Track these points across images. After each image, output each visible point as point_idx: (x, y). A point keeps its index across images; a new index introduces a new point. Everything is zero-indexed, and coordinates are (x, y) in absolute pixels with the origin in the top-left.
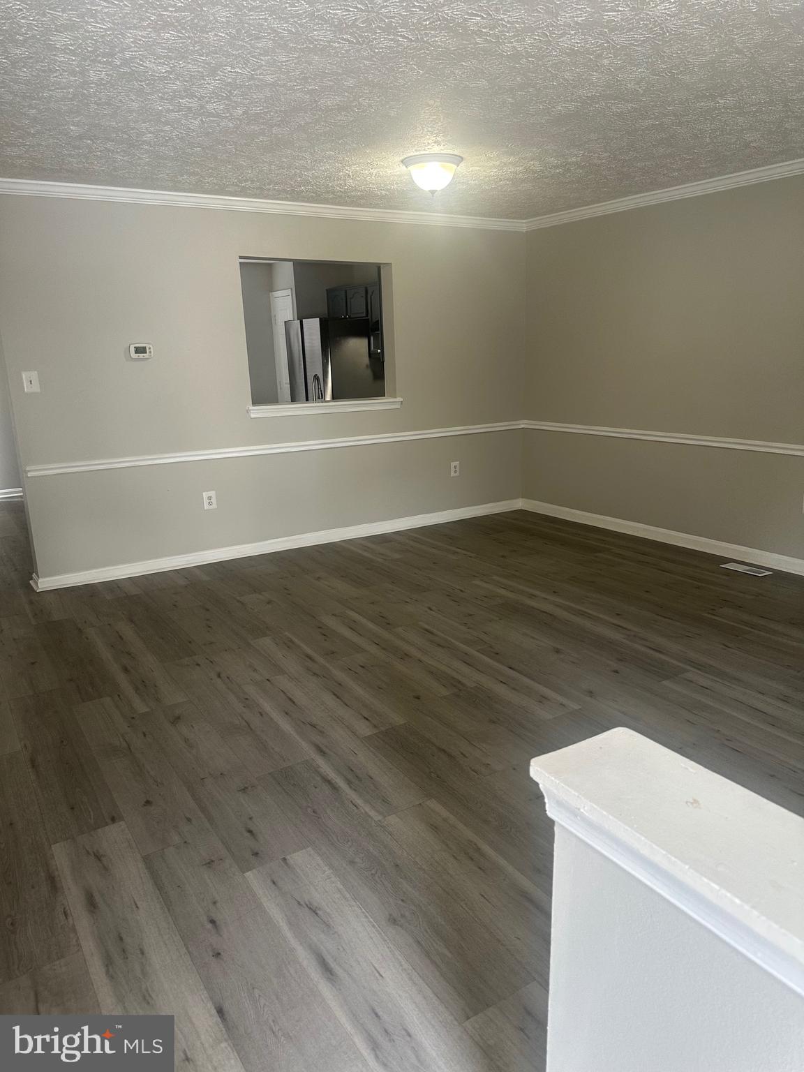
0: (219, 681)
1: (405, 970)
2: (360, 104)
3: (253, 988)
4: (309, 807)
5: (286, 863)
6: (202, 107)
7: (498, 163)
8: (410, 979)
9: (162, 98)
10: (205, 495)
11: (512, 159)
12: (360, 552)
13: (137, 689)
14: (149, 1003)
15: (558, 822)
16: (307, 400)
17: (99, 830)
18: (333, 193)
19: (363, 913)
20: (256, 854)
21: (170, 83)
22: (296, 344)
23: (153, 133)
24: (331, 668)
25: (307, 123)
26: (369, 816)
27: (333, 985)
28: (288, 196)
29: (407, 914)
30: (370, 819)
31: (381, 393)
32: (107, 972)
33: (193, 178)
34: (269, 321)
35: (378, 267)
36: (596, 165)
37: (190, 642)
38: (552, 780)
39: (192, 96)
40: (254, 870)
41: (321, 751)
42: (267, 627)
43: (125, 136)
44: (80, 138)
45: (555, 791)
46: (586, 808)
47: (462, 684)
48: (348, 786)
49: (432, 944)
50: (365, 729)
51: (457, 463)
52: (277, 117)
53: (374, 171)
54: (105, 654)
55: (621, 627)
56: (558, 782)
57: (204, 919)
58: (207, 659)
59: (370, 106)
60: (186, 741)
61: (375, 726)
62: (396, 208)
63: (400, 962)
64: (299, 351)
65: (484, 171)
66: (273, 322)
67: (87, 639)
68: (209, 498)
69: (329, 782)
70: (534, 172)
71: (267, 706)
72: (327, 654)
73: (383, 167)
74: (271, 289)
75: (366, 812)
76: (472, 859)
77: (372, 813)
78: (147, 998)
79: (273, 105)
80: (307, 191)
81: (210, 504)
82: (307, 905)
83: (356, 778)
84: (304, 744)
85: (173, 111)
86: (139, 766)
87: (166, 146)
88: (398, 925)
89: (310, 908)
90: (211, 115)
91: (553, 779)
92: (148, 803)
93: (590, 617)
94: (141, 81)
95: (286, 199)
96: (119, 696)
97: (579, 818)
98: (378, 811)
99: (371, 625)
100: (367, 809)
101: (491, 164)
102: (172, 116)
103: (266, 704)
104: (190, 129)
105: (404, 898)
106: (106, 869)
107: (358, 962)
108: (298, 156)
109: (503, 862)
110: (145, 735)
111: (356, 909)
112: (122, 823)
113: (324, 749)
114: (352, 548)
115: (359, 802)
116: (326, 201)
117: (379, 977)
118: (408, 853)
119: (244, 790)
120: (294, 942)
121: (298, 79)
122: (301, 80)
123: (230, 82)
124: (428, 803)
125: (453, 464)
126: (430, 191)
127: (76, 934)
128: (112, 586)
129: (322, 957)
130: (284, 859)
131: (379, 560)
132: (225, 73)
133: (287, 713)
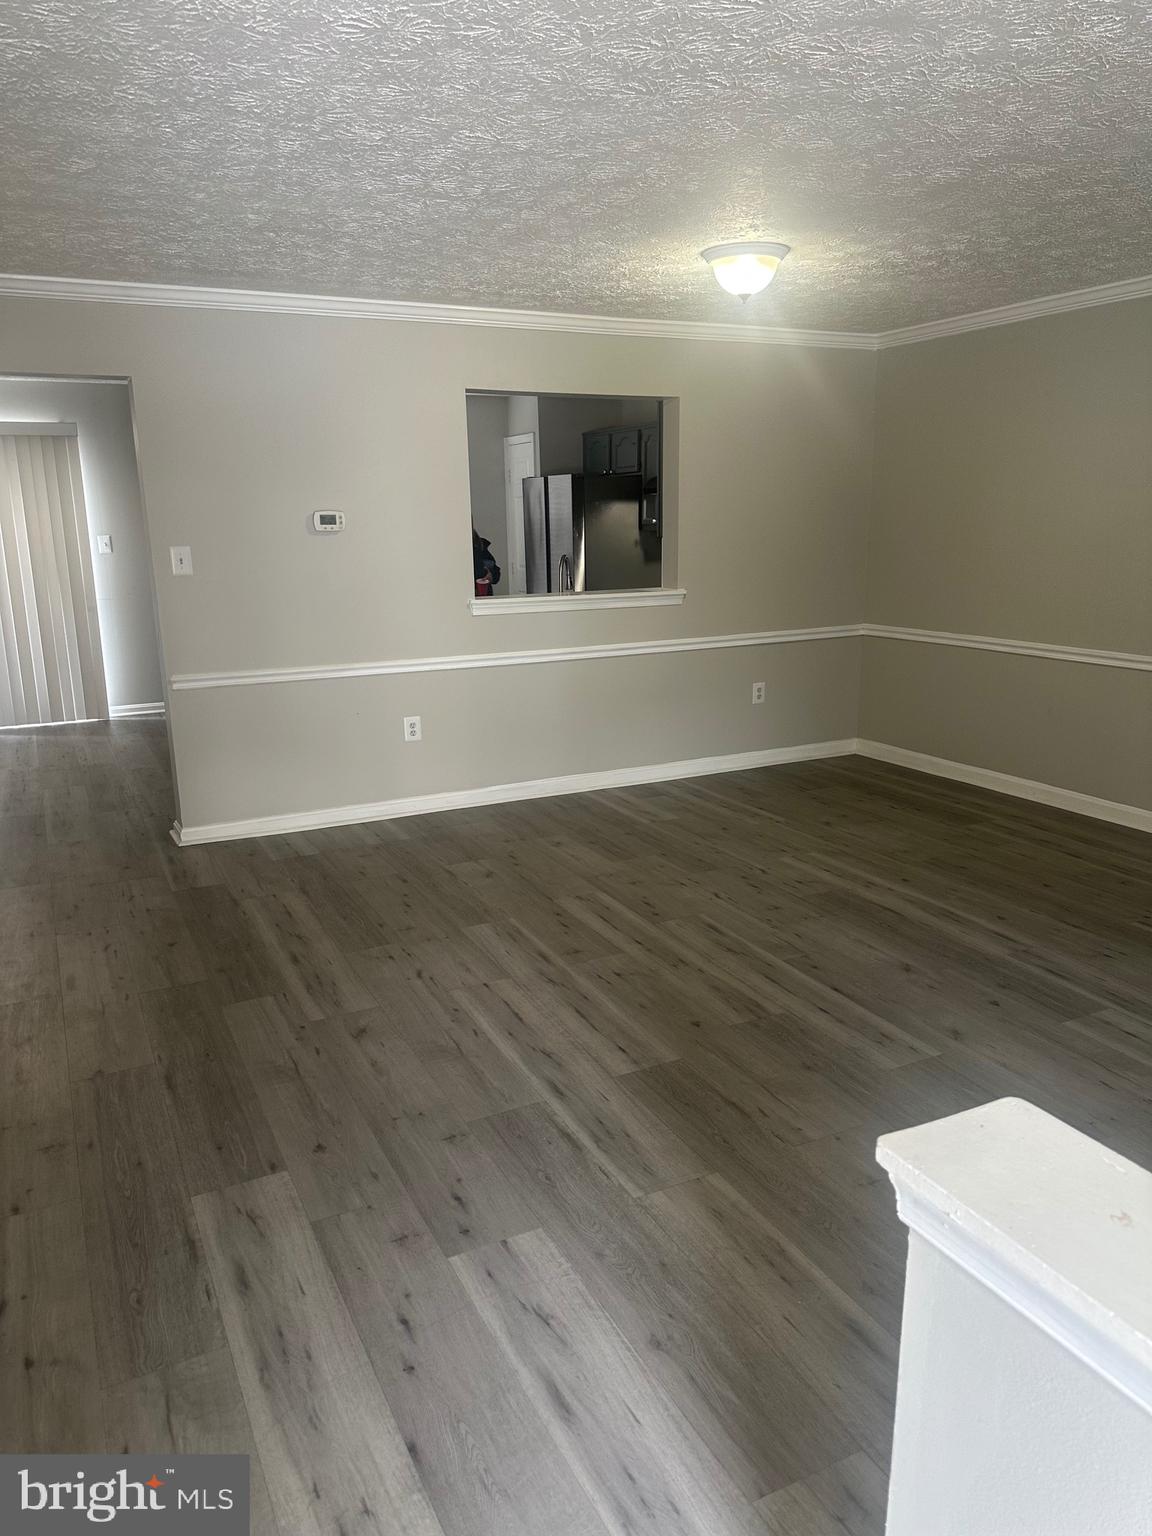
0: (419, 982)
1: (672, 1416)
2: (647, 176)
3: (458, 1422)
4: (540, 1170)
5: (508, 1249)
6: (427, 185)
7: (842, 254)
8: (680, 1429)
9: (372, 174)
10: (407, 721)
11: (863, 248)
12: (616, 807)
13: (309, 987)
14: (316, 1428)
15: (914, 1231)
16: (549, 591)
17: (255, 1181)
18: (601, 298)
19: (614, 1328)
20: (465, 1232)
21: (384, 155)
22: (538, 510)
23: (356, 221)
24: (573, 974)
25: (570, 205)
26: (624, 1189)
27: (569, 1427)
28: (537, 303)
29: (676, 1336)
30: (626, 1196)
31: (654, 582)
32: (262, 1379)
33: (407, 281)
34: (501, 479)
35: (660, 402)
36: (987, 255)
37: (381, 926)
38: (909, 1170)
39: (414, 170)
40: (462, 1255)
41: (558, 1092)
42: (486, 911)
43: (320, 226)
44: (259, 230)
45: (913, 1186)
46: (958, 1214)
47: (763, 1009)
48: (595, 1145)
49: (712, 1383)
50: (621, 1066)
51: (761, 685)
52: (529, 196)
53: (660, 268)
54: (268, 936)
55: (1007, 938)
56: (917, 1172)
57: (393, 1317)
58: (404, 950)
59: (660, 178)
60: (374, 1064)
61: (635, 1062)
62: (689, 318)
63: (666, 1405)
64: (541, 520)
65: (820, 266)
66: (507, 481)
67: (244, 913)
68: (412, 725)
69: (567, 1136)
70: (894, 266)
71: (484, 1022)
72: (568, 954)
73: (674, 262)
74: (506, 432)
75: (620, 1185)
76: (772, 1264)
77: (629, 1186)
78: (315, 1419)
79: (524, 180)
80: (564, 297)
81: (413, 733)
82: (534, 1309)
83: (605, 1133)
84: (535, 1081)
85: (386, 191)
86: (308, 1095)
87: (374, 238)
88: (663, 1350)
89: (539, 1315)
90: (439, 195)
91: (910, 1167)
92: (320, 1148)
93: (958, 920)
94: (346, 153)
95: (534, 308)
96: (285, 995)
97: (947, 1227)
98: (637, 1185)
99: (631, 915)
100: (622, 1180)
101: (831, 256)
102: (384, 198)
103: (482, 1020)
104: (407, 214)
105: (672, 1313)
106: (262, 1235)
107: (606, 1398)
108: (555, 248)
109: (817, 1273)
110: (318, 1053)
111: (604, 1322)
112: (285, 1173)
113: (562, 1088)
114: (604, 801)
115: (611, 1168)
116: (589, 310)
117: (635, 1424)
118: (679, 1249)
119: (451, 1138)
120: (514, 1360)
121: (561, 144)
122: (566, 145)
123: (467, 151)
124: (710, 1178)
125: (756, 686)
126: (739, 295)
127: (222, 1322)
128: (278, 842)
129: (555, 1387)
130: (504, 1243)
131: (645, 821)
132: (461, 139)
133: (510, 1034)
